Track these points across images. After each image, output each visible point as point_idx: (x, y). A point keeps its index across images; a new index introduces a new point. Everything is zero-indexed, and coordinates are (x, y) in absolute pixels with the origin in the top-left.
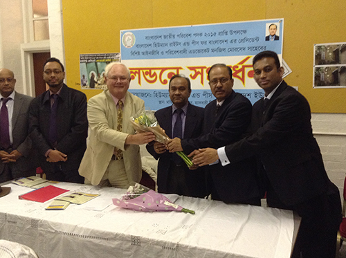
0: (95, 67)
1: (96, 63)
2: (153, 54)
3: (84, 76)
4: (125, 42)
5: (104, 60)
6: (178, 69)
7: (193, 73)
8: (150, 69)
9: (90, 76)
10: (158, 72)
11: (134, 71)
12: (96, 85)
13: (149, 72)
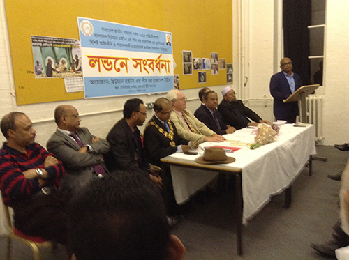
0: (52, 52)
1: (53, 48)
3: (38, 63)
4: (83, 30)
5: (62, 46)
6: (126, 59)
7: (135, 64)
8: (107, 58)
9: (47, 62)
10: (113, 61)
11: (94, 59)
12: (54, 73)
13: (106, 60)
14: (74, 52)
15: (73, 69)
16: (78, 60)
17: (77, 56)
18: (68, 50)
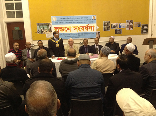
1: (43, 26)
2: (62, 23)
3: (38, 30)
5: (46, 25)
6: (70, 27)
7: (74, 28)
10: (64, 28)
11: (56, 28)
13: (61, 28)
14: (50, 27)
15: (49, 31)
16: (51, 29)
17: (50, 28)
18: (48, 26)
